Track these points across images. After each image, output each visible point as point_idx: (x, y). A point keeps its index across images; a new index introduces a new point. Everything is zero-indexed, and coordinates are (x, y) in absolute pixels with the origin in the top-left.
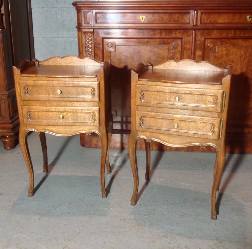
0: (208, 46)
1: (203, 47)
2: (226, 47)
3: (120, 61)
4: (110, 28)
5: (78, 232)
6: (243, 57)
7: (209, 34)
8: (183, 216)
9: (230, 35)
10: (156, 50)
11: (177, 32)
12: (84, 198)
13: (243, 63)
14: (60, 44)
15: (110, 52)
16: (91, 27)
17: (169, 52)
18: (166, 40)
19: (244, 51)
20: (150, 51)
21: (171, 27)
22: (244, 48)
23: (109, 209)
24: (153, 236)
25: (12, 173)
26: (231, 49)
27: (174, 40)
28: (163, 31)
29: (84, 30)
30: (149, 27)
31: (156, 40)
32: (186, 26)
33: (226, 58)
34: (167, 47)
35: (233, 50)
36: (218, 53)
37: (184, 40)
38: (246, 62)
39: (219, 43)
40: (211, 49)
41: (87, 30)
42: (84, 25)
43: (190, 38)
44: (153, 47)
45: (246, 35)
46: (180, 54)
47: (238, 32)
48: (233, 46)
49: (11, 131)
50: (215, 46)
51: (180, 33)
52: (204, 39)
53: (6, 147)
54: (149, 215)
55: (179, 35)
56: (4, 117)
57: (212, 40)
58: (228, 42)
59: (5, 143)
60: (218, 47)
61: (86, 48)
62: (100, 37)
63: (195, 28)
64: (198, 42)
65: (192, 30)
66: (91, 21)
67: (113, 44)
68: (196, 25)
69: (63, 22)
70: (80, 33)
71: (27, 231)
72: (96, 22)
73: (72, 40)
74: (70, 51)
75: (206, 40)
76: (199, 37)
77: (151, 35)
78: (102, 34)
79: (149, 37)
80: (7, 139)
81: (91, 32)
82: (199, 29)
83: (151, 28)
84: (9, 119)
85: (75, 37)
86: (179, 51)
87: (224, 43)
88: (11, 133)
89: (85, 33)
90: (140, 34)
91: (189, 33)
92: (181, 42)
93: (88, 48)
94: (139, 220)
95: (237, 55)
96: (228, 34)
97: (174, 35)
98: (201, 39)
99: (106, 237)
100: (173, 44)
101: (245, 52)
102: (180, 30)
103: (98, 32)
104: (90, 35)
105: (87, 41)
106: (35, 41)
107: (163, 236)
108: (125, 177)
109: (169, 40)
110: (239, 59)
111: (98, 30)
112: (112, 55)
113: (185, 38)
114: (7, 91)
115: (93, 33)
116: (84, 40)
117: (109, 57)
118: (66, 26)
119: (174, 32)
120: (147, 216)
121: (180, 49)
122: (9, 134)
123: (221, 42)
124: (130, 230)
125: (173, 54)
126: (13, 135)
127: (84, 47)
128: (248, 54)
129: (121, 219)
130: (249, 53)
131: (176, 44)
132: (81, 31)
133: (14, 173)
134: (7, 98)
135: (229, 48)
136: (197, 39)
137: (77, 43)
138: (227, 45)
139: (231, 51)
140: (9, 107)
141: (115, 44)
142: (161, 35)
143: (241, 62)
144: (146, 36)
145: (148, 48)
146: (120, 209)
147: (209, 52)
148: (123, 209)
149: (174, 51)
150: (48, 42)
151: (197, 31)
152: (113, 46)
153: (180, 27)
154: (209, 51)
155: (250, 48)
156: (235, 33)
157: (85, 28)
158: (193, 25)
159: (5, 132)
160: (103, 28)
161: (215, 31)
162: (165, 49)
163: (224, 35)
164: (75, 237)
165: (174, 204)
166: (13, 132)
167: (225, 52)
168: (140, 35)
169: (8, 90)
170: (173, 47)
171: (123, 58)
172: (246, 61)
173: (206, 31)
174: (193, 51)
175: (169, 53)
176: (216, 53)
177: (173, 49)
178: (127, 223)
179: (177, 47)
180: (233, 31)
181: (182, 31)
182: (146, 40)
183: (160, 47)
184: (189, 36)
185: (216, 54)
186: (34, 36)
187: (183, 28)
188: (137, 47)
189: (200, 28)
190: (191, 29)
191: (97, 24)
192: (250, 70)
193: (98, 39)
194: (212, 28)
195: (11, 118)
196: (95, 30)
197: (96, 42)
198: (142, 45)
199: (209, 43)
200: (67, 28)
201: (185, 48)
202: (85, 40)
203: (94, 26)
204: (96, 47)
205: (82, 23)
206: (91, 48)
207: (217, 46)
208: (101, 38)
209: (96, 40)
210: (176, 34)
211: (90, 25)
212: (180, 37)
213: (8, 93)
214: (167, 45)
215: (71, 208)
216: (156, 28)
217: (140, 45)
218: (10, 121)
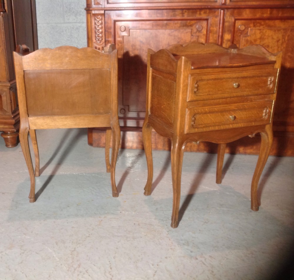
0: (238, 28)
1: (233, 30)
2: (260, 30)
3: (134, 47)
4: (124, 9)
5: (87, 235)
6: (281, 41)
7: (240, 14)
8: (207, 223)
9: (265, 15)
10: (176, 33)
11: (202, 12)
12: (93, 200)
13: (281, 48)
14: (65, 31)
15: (123, 37)
16: (102, 8)
17: (192, 35)
18: (188, 21)
19: (282, 34)
20: (169, 35)
21: (195, 6)
22: (282, 30)
23: (121, 212)
24: (172, 243)
25: (15, 172)
26: (266, 31)
27: (198, 21)
28: (186, 12)
29: (93, 12)
30: (169, 6)
31: (176, 22)
32: (213, 4)
33: (260, 42)
34: (190, 30)
35: (268, 32)
36: (250, 36)
37: (209, 21)
38: (284, 48)
39: (252, 25)
40: (242, 32)
41: (97, 12)
42: (94, 6)
43: (218, 19)
44: (173, 31)
45: (285, 15)
46: (205, 37)
47: (275, 12)
48: (269, 28)
49: (13, 127)
50: (247, 28)
51: (205, 13)
52: (233, 20)
53: (8, 144)
54: (167, 220)
55: (204, 16)
56: (6, 111)
57: (243, 21)
58: (263, 23)
59: (6, 140)
60: (251, 29)
61: (95, 32)
62: (112, 19)
63: (224, 6)
64: (226, 24)
65: (220, 10)
66: (101, 1)
67: (126, 28)
68: (225, 4)
69: (70, 5)
70: (89, 15)
71: (32, 232)
72: (108, 3)
73: (79, 26)
74: (77, 38)
75: (237, 21)
76: (228, 17)
77: (171, 16)
78: (114, 16)
79: (169, 18)
80: (9, 136)
81: (101, 15)
82: (228, 9)
83: (171, 8)
84: (11, 113)
85: (83, 23)
86: (204, 35)
87: (258, 25)
88: (13, 128)
89: (95, 15)
90: (158, 15)
91: (216, 13)
92: (206, 23)
93: (99, 32)
94: (155, 225)
95: (273, 38)
96: (263, 13)
97: (198, 16)
98: (230, 20)
99: (118, 242)
100: (197, 27)
101: (283, 36)
102: (206, 10)
103: (110, 13)
104: (101, 18)
105: (97, 25)
106: (38, 28)
107: (184, 244)
108: (138, 179)
109: (193, 22)
110: (276, 44)
111: (109, 12)
112: (125, 40)
113: (211, 19)
114: (8, 83)
115: (104, 14)
116: (93, 24)
117: (122, 42)
118: (73, 9)
119: (198, 12)
120: (164, 222)
121: (205, 33)
122: (11, 131)
123: (254, 23)
124: (145, 236)
125: (197, 37)
126: (15, 131)
127: (93, 32)
128: (286, 38)
129: (135, 224)
130: (288, 36)
131: (200, 26)
132: (90, 13)
133: (17, 172)
134: (9, 90)
135: (264, 31)
136: (226, 20)
137: (86, 29)
138: (261, 27)
139: (267, 34)
140: (11, 100)
141: (128, 27)
142: (183, 16)
143: (278, 48)
144: (165, 18)
145: (167, 31)
146: (133, 213)
147: (240, 36)
148: (138, 213)
149: (198, 34)
150: (53, 28)
151: (226, 10)
152: (126, 30)
153: (206, 6)
154: (240, 34)
155: (290, 30)
156: (271, 13)
157: (94, 10)
158: (221, 3)
159: (6, 128)
160: (116, 9)
161: (248, 11)
162: (187, 33)
163: (258, 15)
164: (85, 241)
165: (196, 210)
166: (15, 128)
167: (258, 36)
168: (157, 17)
169: (10, 81)
170: (197, 30)
171: (138, 43)
172: (285, 46)
173: (236, 11)
174: (220, 34)
175: (192, 37)
176: (248, 36)
177: (196, 32)
178: (142, 228)
179: (202, 30)
180: (269, 10)
181: (208, 11)
182: (165, 22)
183: (182, 30)
184: (216, 17)
185: (249, 38)
186: (38, 22)
187: (209, 7)
188: (154, 31)
189: (230, 7)
190: (218, 9)
191: (108, 4)
192: (289, 56)
193: (109, 22)
194: (243, 7)
195: (13, 113)
196: (106, 12)
197: (107, 26)
198: (160, 28)
199: (239, 25)
200: (74, 12)
201: (211, 32)
202: (95, 24)
203: (105, 7)
204: (107, 31)
205: (92, 3)
206: (102, 33)
207: (249, 28)
208: (113, 21)
209: (107, 23)
210: (200, 14)
211: (100, 6)
212: (206, 18)
213: (9, 85)
214: (190, 28)
215: (79, 210)
216: (178, 7)
217: (158, 28)
218: (11, 115)
